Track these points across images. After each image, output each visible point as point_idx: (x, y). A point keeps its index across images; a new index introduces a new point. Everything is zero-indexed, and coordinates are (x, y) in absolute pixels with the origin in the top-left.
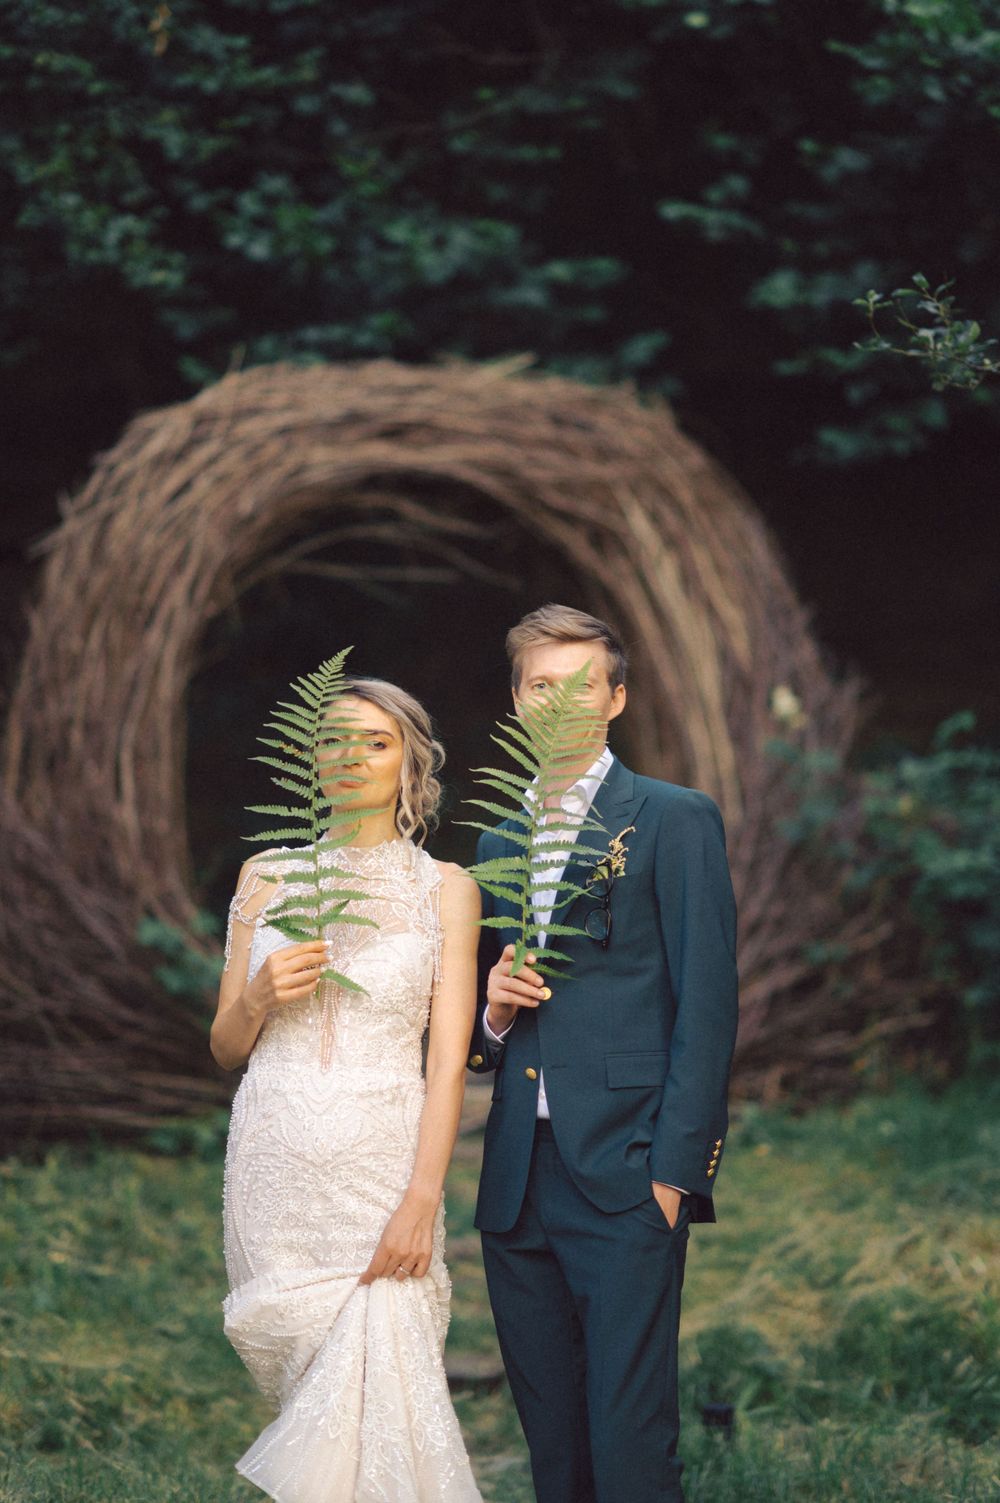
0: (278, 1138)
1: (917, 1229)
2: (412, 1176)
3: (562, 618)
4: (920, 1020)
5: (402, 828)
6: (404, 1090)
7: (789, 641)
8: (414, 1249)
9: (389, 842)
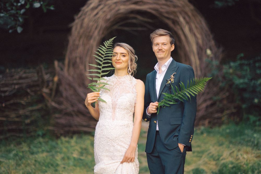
0: (104, 134)
1: (234, 149)
2: (131, 142)
3: (161, 31)
4: (234, 111)
5: (129, 72)
6: (129, 125)
7: (209, 41)
8: (131, 157)
9: (126, 75)
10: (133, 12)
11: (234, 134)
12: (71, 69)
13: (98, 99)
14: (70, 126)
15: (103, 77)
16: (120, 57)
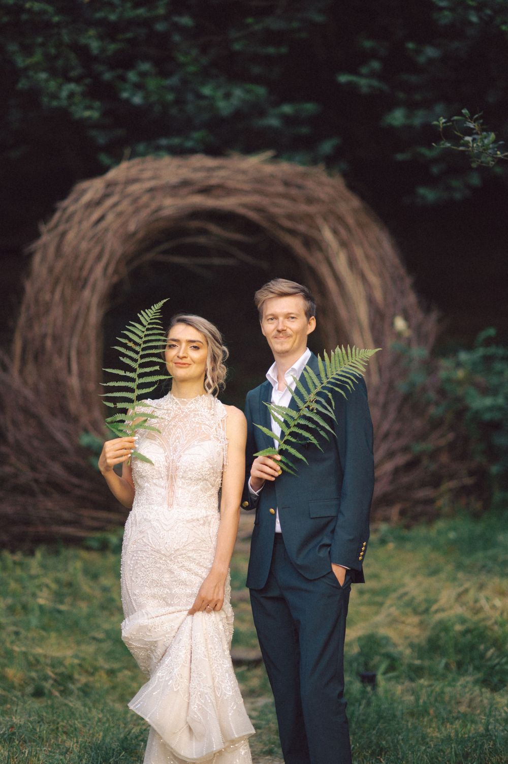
0: (147, 543)
1: (467, 585)
2: (214, 560)
3: (283, 285)
4: (468, 481)
5: (207, 388)
6: (209, 518)
7: (402, 293)
8: (215, 597)
9: (201, 396)
10: (197, 214)
11: (469, 545)
12: (30, 367)
13: (131, 454)
14: (27, 523)
15: (143, 401)
16: (186, 350)
